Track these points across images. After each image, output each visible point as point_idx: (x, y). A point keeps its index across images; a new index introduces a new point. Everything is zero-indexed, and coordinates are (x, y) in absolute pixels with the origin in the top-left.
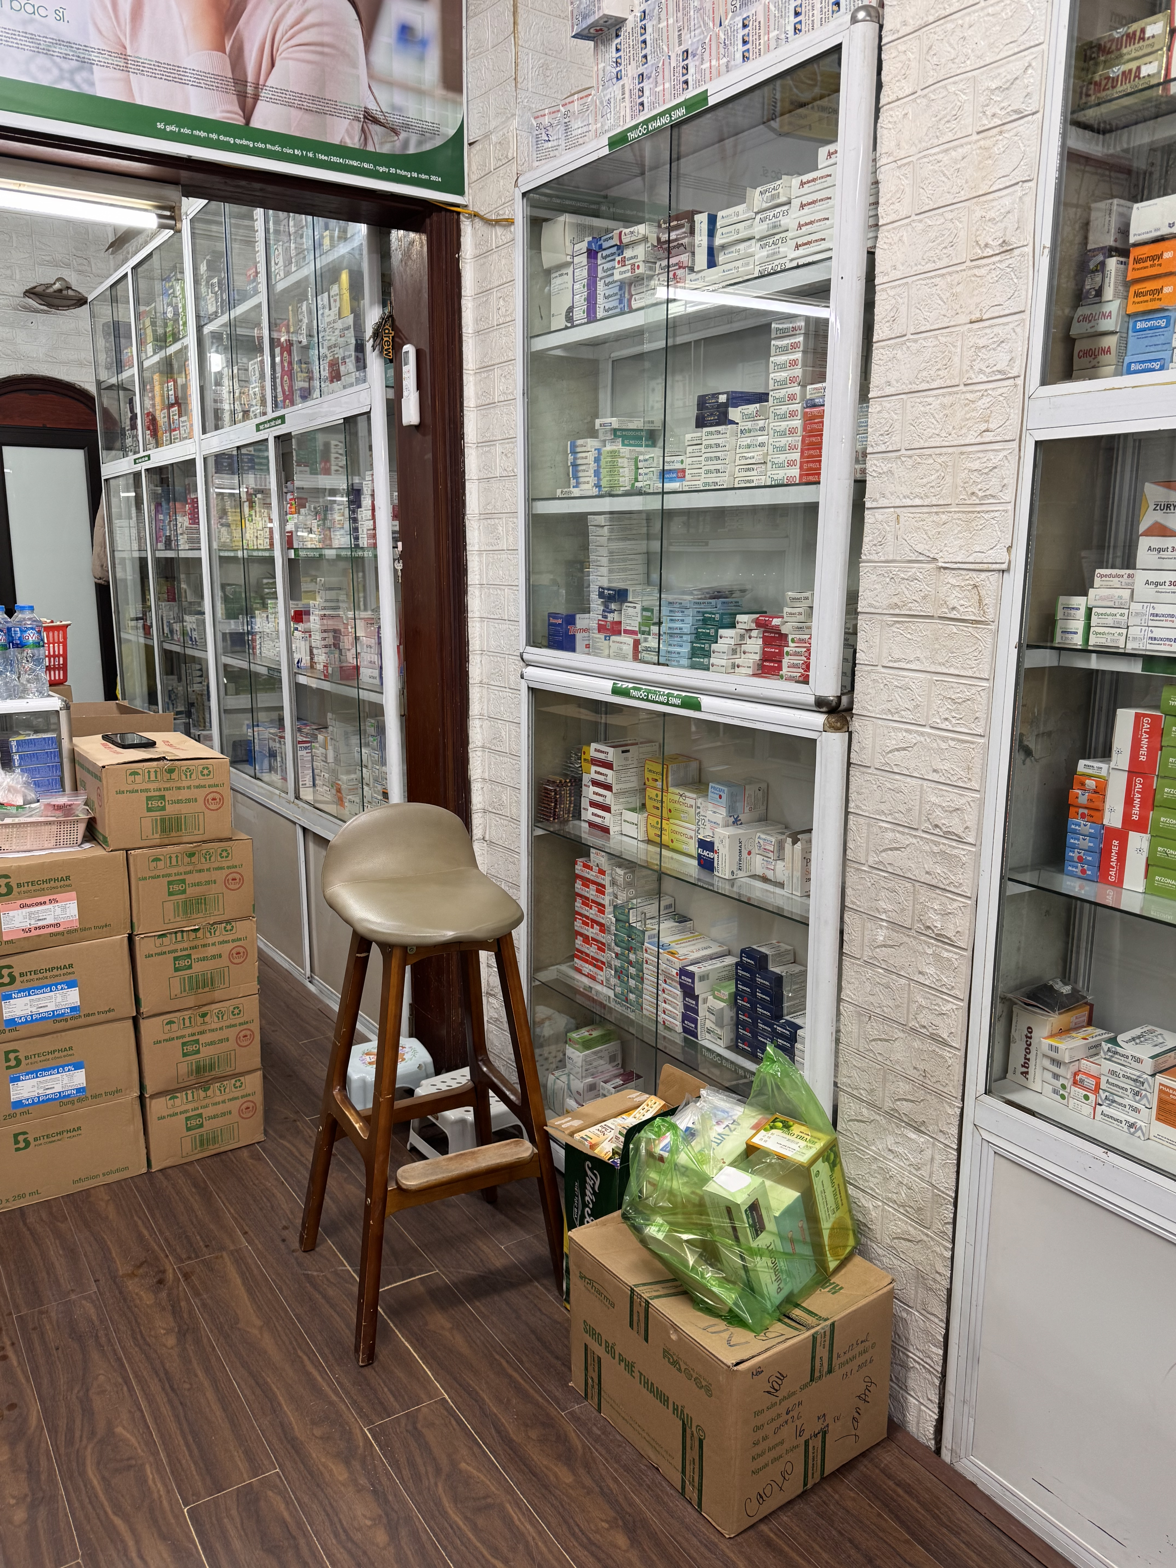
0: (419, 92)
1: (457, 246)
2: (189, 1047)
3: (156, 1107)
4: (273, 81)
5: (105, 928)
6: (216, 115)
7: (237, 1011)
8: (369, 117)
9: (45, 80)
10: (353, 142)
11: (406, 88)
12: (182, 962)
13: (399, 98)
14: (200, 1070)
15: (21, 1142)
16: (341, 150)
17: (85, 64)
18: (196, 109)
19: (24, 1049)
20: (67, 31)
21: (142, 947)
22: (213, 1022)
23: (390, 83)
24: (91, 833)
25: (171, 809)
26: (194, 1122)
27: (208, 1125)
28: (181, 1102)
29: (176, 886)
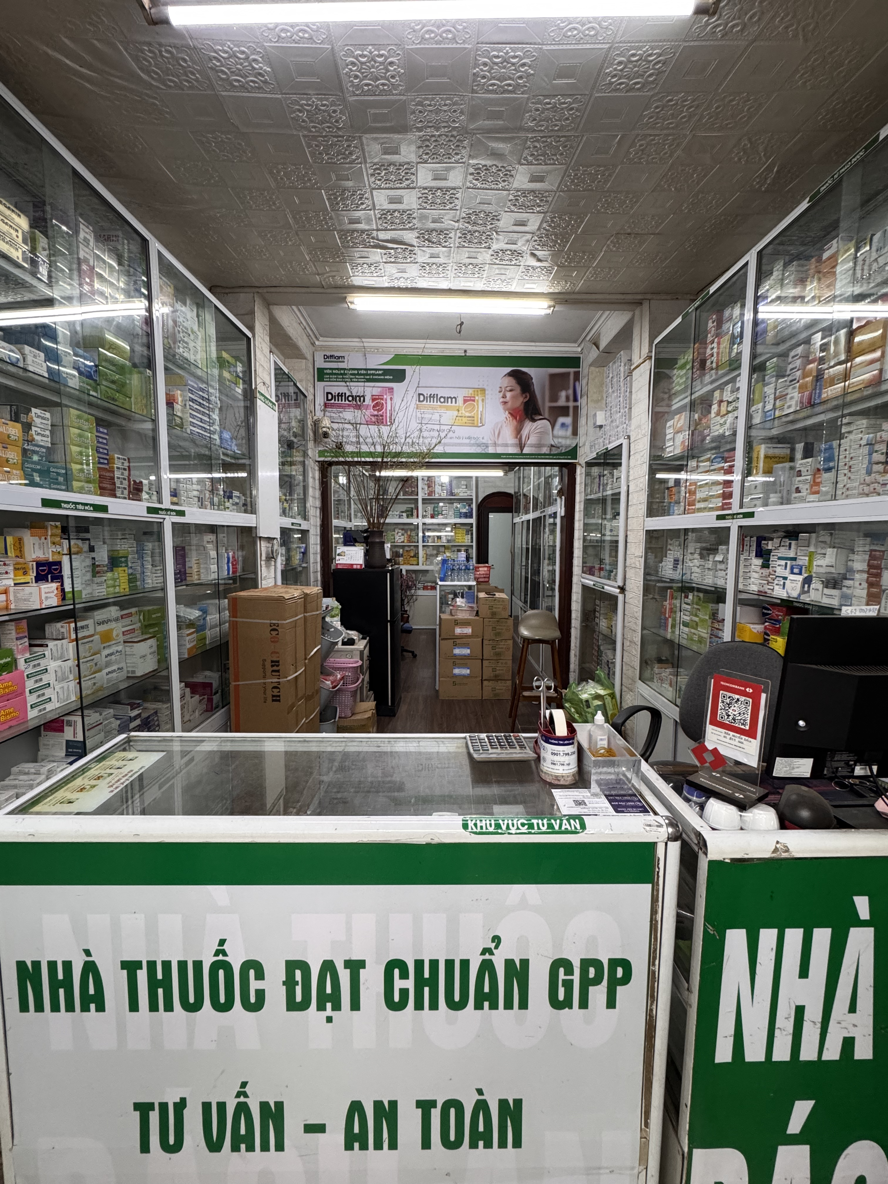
0: (566, 438)
1: (575, 472)
2: (494, 670)
3: (485, 683)
4: (529, 442)
5: (477, 636)
6: (515, 452)
7: (506, 663)
8: (552, 446)
9: (479, 452)
10: (548, 452)
11: (562, 437)
12: (494, 648)
13: (560, 440)
14: (496, 676)
15: (454, 683)
16: (545, 454)
17: (487, 447)
18: (510, 452)
19: (457, 661)
20: (484, 441)
21: (485, 642)
22: (500, 664)
23: (558, 437)
24: (477, 614)
25: (494, 610)
26: (494, 689)
27: (497, 691)
28: (491, 683)
29: (494, 629)
